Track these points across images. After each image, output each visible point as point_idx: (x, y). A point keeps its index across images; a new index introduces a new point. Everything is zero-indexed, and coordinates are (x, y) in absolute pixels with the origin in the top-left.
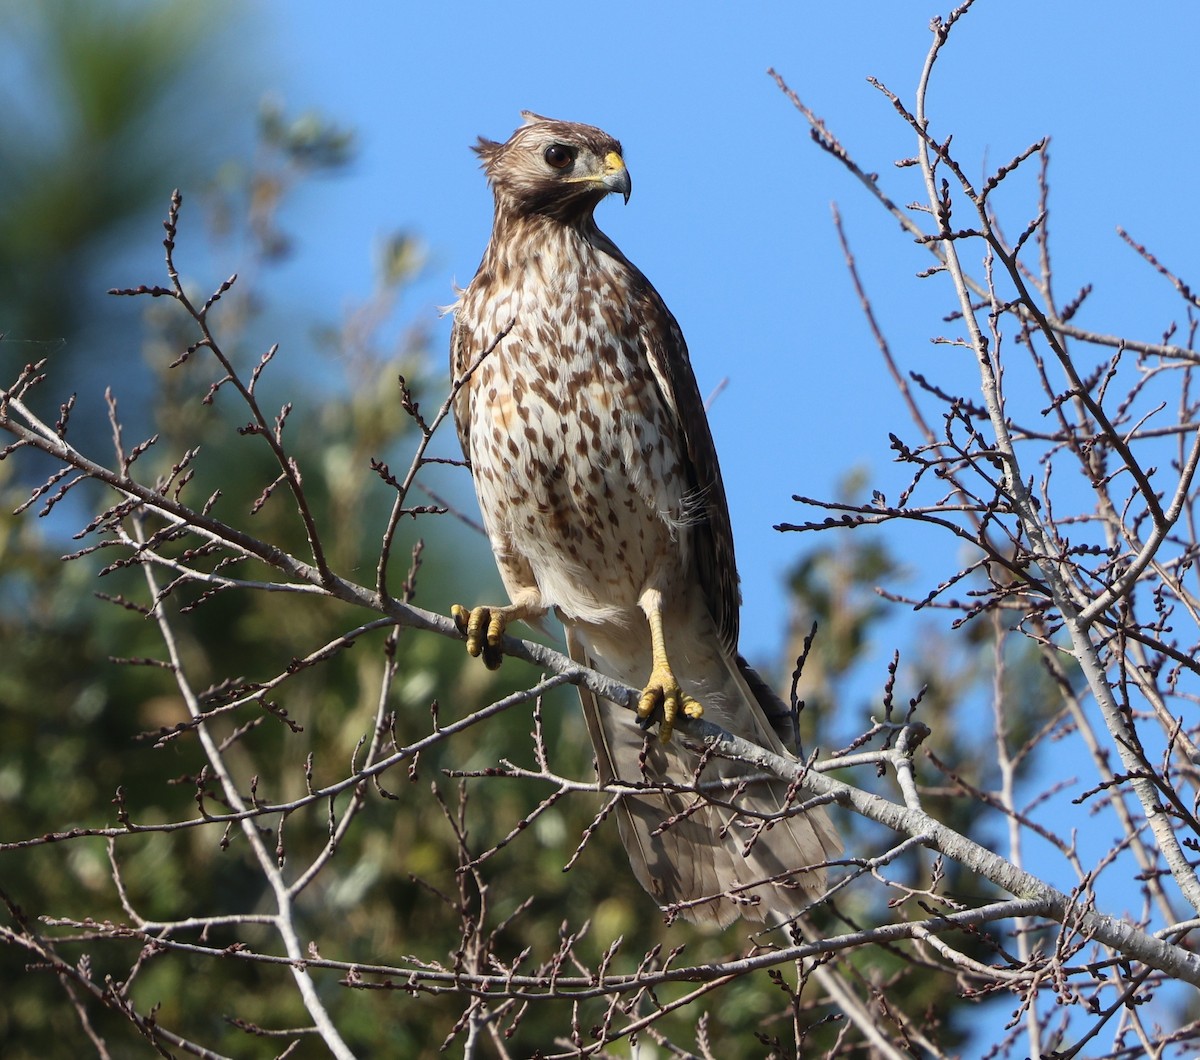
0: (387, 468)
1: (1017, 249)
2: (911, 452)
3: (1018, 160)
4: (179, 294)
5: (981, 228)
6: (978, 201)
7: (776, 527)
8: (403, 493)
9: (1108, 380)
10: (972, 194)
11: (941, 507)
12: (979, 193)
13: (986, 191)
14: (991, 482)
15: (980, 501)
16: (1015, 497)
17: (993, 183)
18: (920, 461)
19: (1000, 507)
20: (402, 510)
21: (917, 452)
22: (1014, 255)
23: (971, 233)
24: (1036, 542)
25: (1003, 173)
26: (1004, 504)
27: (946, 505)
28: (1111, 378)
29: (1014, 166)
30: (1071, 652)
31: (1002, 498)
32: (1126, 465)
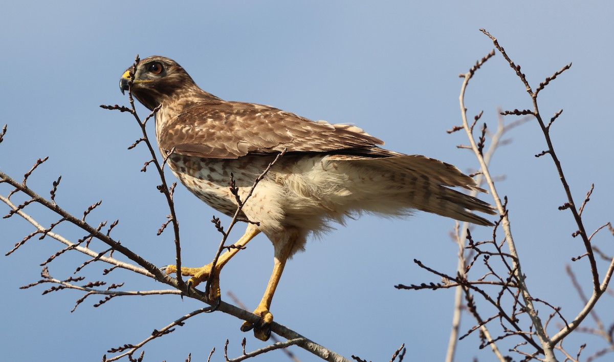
0: (220, 222)
1: (550, 124)
2: (474, 244)
3: (557, 74)
4: (134, 111)
5: (533, 110)
6: (533, 96)
7: (396, 287)
8: (226, 236)
9: (585, 203)
10: (530, 91)
11: (481, 281)
12: (534, 91)
13: (538, 90)
14: (509, 268)
15: (501, 279)
16: (519, 279)
17: (542, 86)
18: (478, 250)
19: (511, 283)
20: (224, 246)
21: (477, 244)
22: (548, 127)
23: (529, 112)
24: (529, 302)
25: (548, 80)
26: (513, 282)
27: (483, 281)
28: (587, 203)
29: (554, 78)
30: (544, 360)
31: (513, 279)
32: (587, 253)
